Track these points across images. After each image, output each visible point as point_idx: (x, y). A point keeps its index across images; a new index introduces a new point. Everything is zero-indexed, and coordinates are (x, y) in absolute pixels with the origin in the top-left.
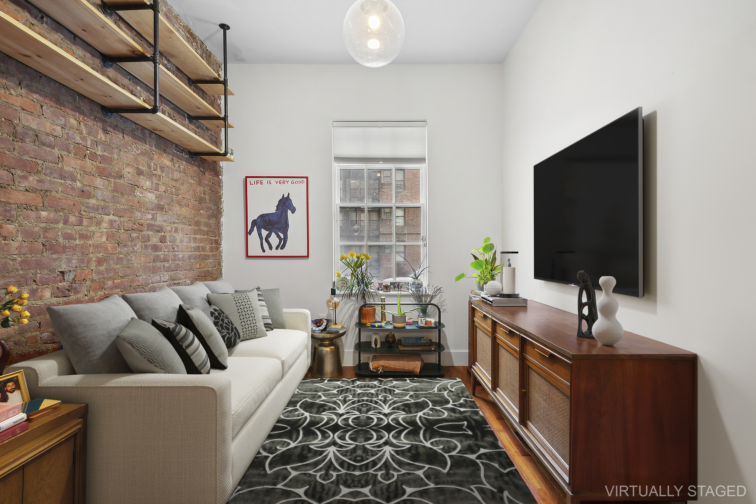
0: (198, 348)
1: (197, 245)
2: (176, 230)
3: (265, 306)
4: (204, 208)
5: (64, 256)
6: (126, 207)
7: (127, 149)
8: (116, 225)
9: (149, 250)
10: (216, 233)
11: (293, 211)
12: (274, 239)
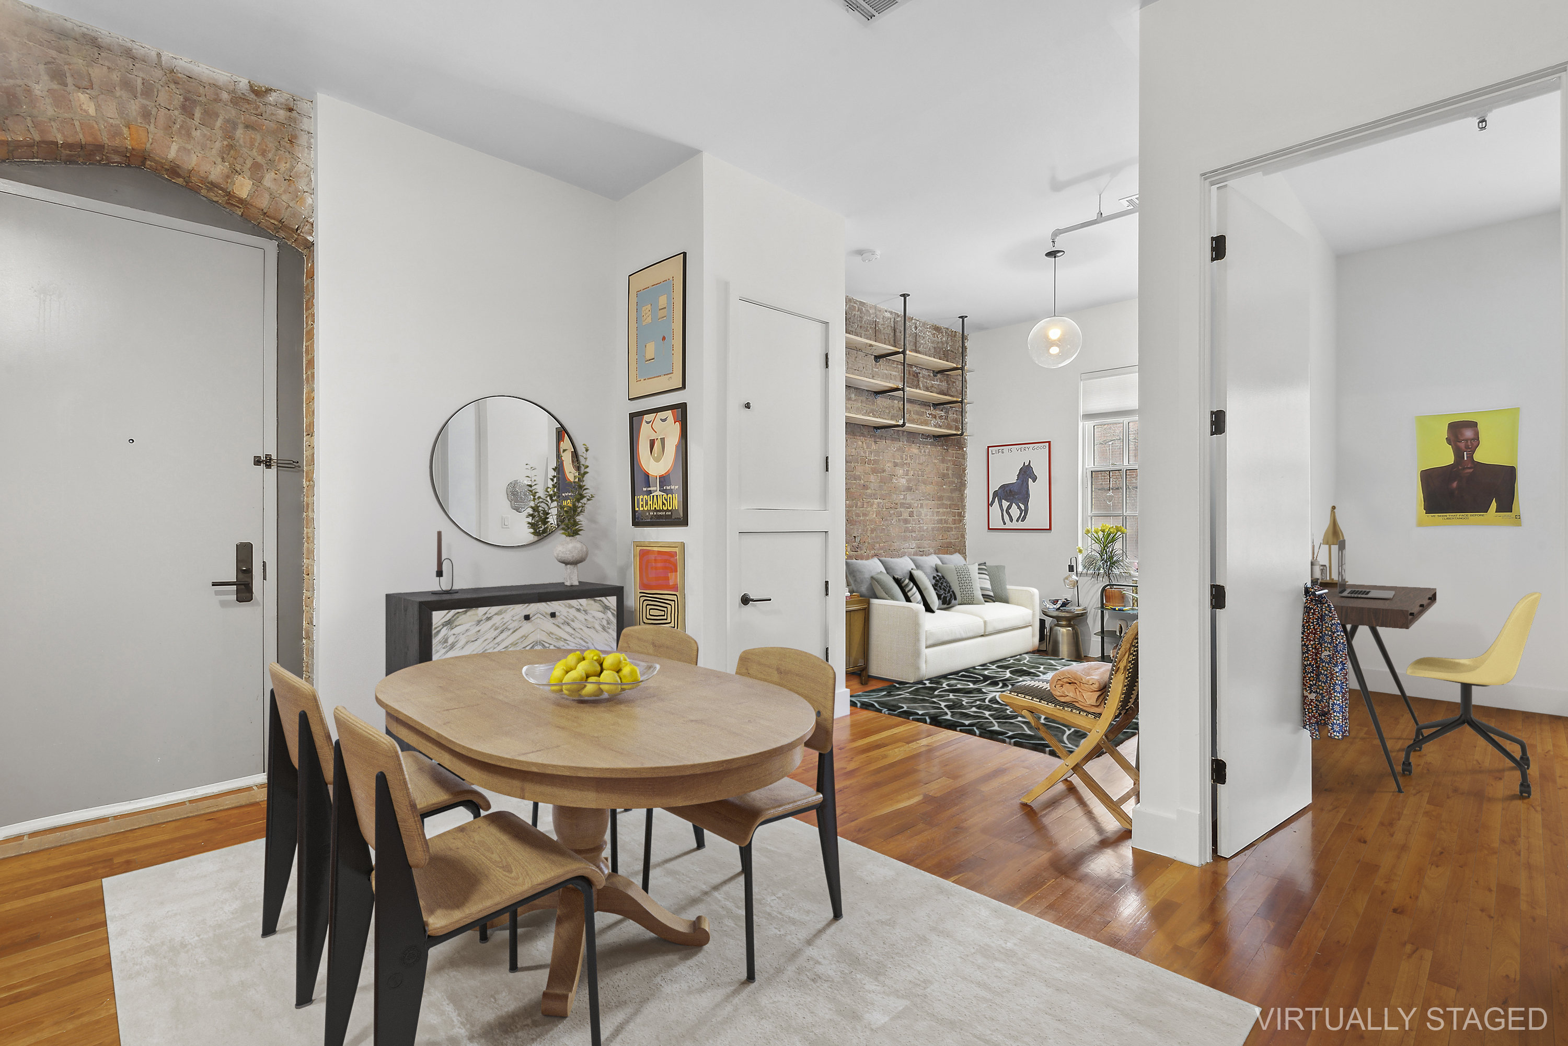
0: (914, 594)
1: (940, 518)
2: (922, 506)
3: (988, 580)
4: (947, 483)
5: (856, 527)
6: (887, 492)
7: (888, 450)
8: (881, 505)
9: (902, 523)
10: (960, 506)
11: (1034, 480)
12: (1015, 512)
